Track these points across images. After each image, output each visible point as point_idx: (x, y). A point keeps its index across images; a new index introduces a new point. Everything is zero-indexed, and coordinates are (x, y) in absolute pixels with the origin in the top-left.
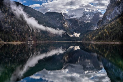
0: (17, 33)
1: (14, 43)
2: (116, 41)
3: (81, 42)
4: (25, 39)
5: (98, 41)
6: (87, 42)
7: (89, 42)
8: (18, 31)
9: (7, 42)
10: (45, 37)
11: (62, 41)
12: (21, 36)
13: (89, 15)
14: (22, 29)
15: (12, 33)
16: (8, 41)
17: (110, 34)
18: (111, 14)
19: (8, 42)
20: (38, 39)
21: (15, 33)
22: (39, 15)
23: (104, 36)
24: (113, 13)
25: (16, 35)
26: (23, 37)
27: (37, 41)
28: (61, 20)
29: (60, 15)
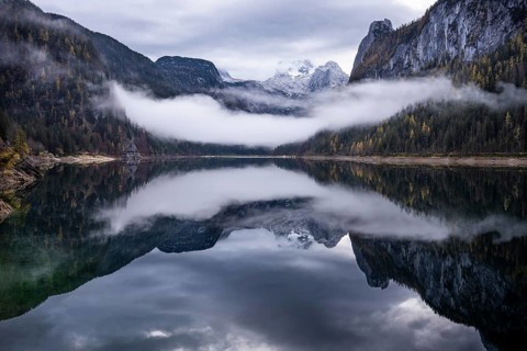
0: (86, 124)
1: (84, 159)
4: (115, 145)
5: (388, 155)
7: (329, 158)
8: (91, 119)
9: (60, 156)
12: (102, 135)
13: (299, 70)
14: (104, 110)
15: (70, 124)
16: (62, 152)
18: (385, 67)
19: (64, 155)
21: (81, 123)
24: (391, 63)
25: (86, 131)
26: (109, 137)
27: (150, 153)
28: (213, 86)
29: (207, 68)
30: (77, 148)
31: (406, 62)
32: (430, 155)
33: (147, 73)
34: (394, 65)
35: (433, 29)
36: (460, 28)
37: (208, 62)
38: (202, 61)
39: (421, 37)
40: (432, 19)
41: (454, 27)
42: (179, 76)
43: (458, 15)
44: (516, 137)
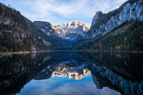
4: (30, 47)
8: (21, 38)
9: (12, 52)
15: (14, 40)
16: (13, 50)
21: (18, 39)
25: (20, 42)
26: (27, 44)
30: (18, 49)
31: (114, 22)
34: (110, 23)
35: (125, 11)
36: (136, 10)
37: (48, 23)
38: (47, 22)
39: (121, 14)
40: (124, 8)
41: (134, 10)
43: (136, 6)
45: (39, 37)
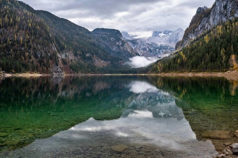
0: (33, 58)
1: (28, 75)
2: (197, 72)
3: (147, 75)
4: (47, 68)
5: (167, 72)
6: (153, 75)
7: (157, 75)
8: (36, 57)
9: (13, 73)
10: (87, 67)
11: (117, 73)
12: (41, 64)
13: (164, 33)
14: (43, 52)
15: (25, 59)
16: (13, 71)
17: (187, 60)
18: (196, 30)
19: (15, 73)
20: (73, 70)
21: (30, 58)
22: (82, 32)
23: (177, 63)
24: (199, 27)
25: (32, 62)
26: (44, 65)
27: (71, 73)
28: (118, 41)
29: (116, 33)
30: (23, 70)
31: (206, 27)
32: (184, 72)
33: (83, 36)
34: (201, 28)
35: (217, 9)
36: (228, 7)
37: (117, 30)
38: (114, 30)
39: (212, 13)
40: (217, 3)
41: (225, 7)
42: (102, 37)
43: (228, 1)
44: (223, 61)
45: (87, 55)
